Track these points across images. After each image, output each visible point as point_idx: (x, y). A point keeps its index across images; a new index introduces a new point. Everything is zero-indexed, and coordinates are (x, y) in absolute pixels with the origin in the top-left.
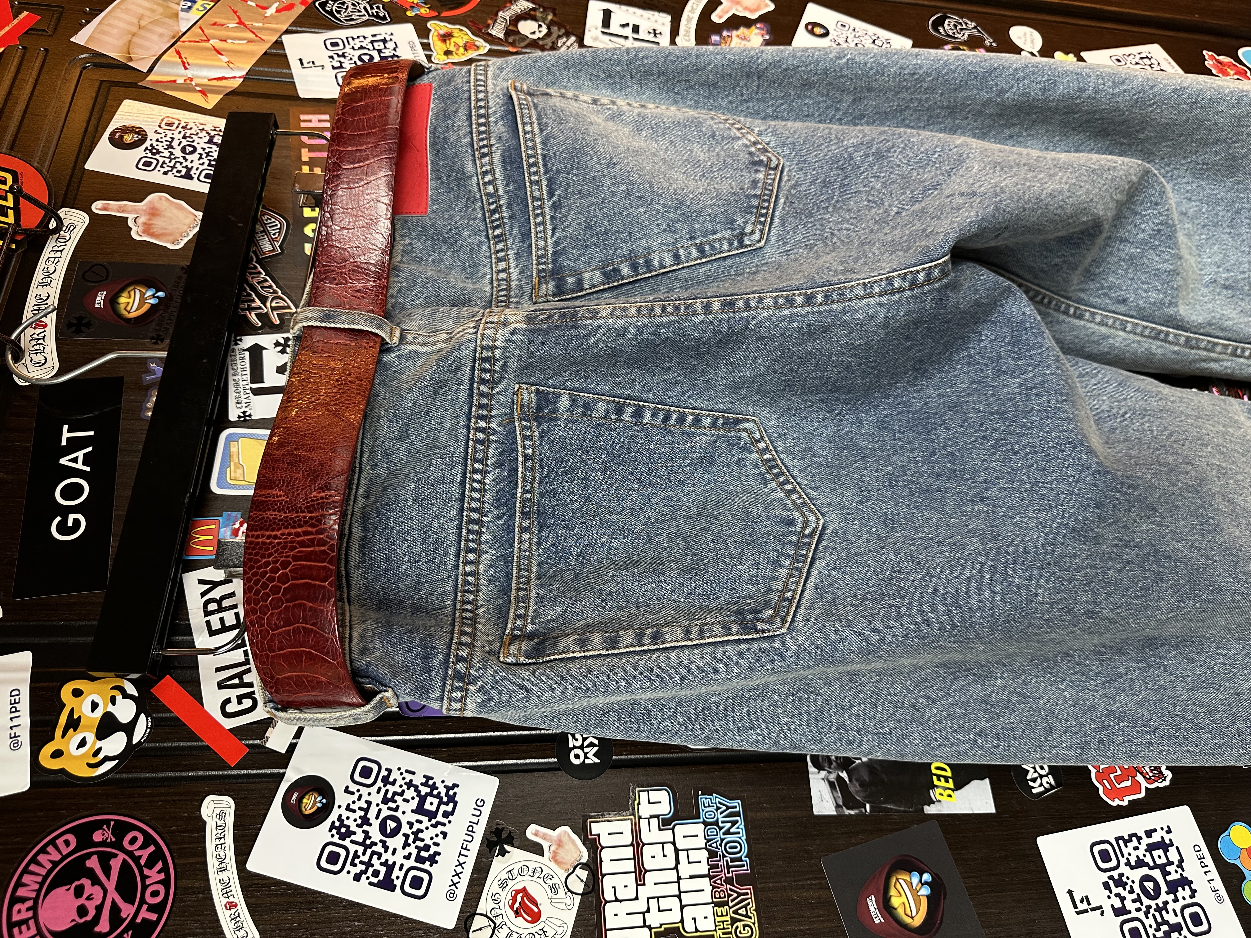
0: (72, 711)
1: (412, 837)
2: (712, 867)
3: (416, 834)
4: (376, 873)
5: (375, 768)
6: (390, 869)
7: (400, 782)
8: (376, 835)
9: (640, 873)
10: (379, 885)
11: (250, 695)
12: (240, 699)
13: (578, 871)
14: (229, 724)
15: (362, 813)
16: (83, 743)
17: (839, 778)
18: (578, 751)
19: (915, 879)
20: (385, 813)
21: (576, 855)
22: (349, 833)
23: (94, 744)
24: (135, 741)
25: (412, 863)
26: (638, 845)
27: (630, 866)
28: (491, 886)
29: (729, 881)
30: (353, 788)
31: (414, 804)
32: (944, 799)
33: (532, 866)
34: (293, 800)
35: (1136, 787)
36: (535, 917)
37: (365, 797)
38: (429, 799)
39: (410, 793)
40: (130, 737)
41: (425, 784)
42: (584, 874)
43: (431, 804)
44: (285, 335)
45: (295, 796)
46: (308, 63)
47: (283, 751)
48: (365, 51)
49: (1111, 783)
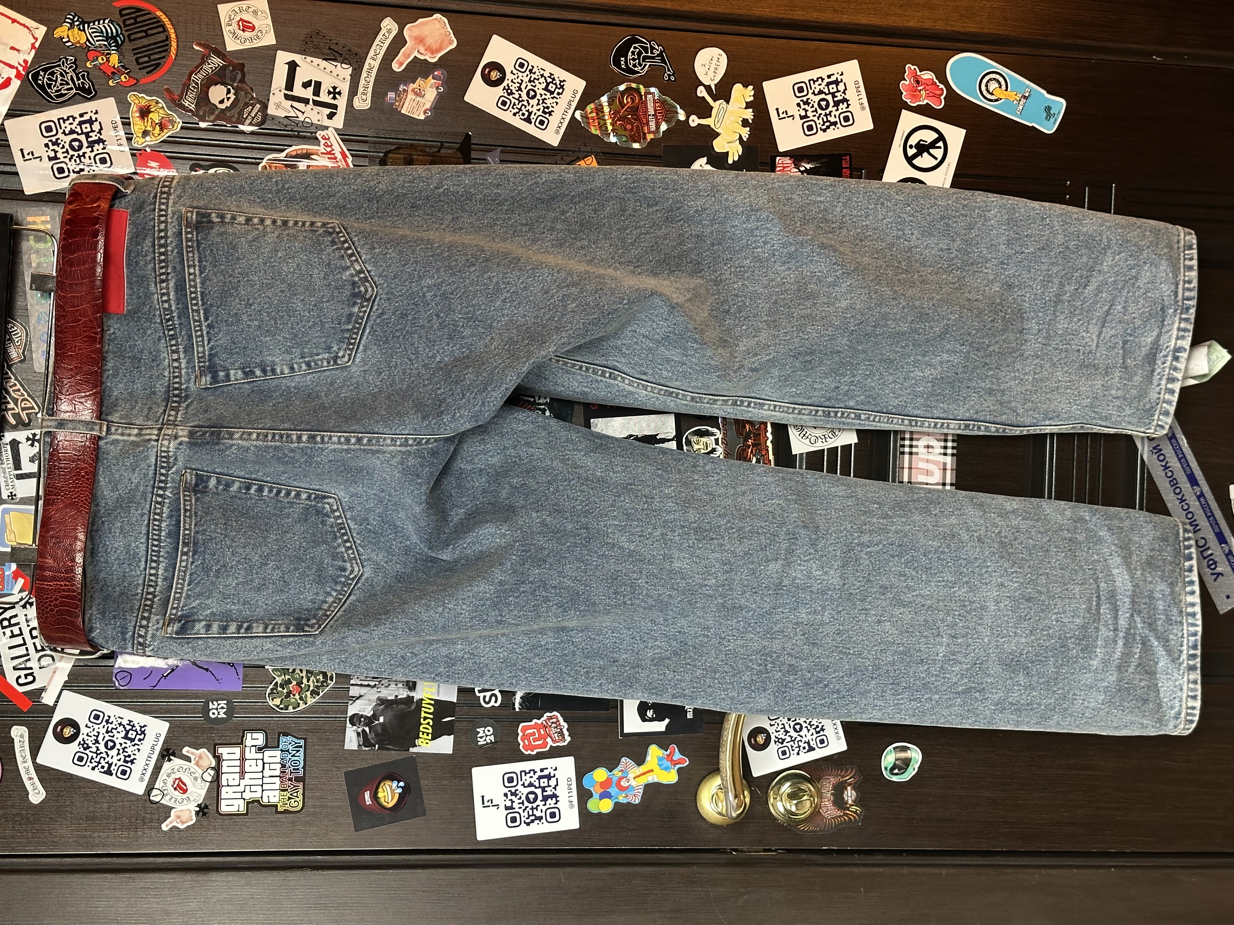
1: (121, 751)
2: (282, 772)
3: (123, 749)
4: (103, 767)
5: (102, 715)
6: (110, 765)
7: (115, 722)
8: (102, 749)
9: (242, 773)
10: (105, 772)
11: (31, 674)
12: (26, 676)
13: (209, 771)
14: (21, 689)
15: (95, 738)
17: (364, 731)
18: (214, 711)
19: (395, 784)
20: (107, 738)
21: (209, 763)
22: (88, 747)
25: (121, 763)
26: (243, 759)
27: (237, 769)
28: (163, 775)
29: (290, 779)
30: (90, 725)
31: (123, 734)
32: (424, 744)
33: (184, 767)
34: (58, 730)
35: (545, 744)
36: (185, 791)
37: (96, 730)
38: (131, 732)
39: (121, 729)
41: (129, 725)
42: (212, 772)
43: (132, 735)
44: (33, 431)
45: (59, 728)
46: (28, 154)
47: (51, 704)
48: (75, 136)
49: (529, 741)
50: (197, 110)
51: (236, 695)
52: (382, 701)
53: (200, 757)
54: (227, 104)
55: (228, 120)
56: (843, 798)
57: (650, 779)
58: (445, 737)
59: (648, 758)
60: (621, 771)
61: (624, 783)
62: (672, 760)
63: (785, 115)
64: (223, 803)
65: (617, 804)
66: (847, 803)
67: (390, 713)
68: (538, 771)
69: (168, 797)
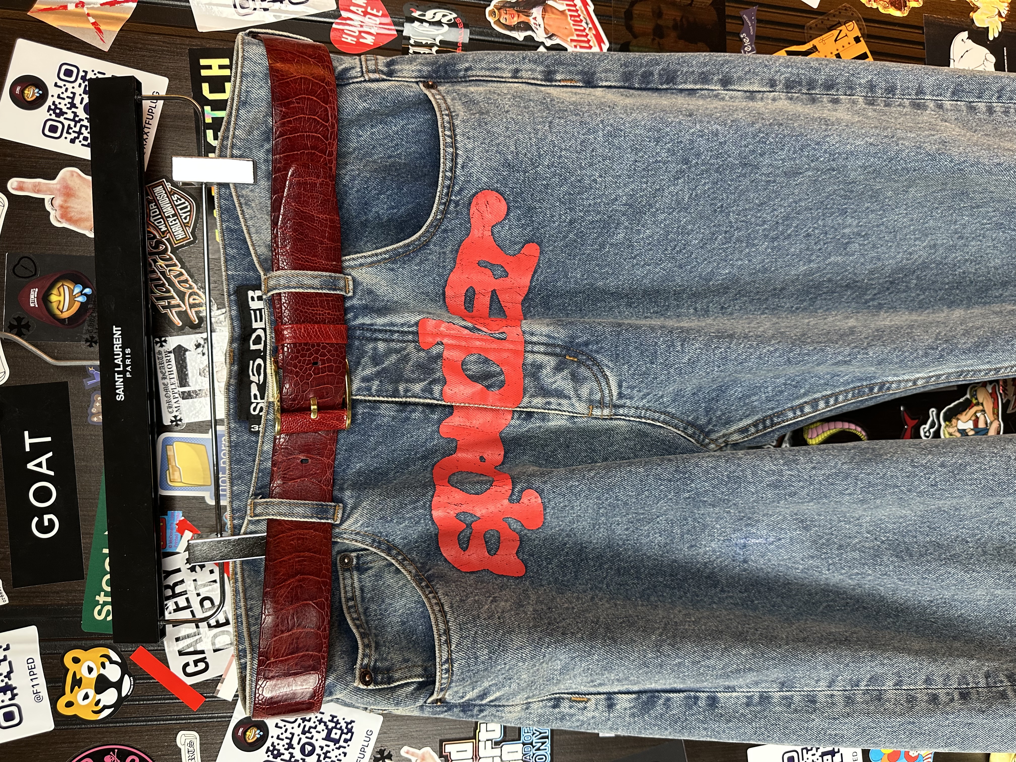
0: (75, 674)
1: (323, 756)
3: (325, 754)
7: (314, 719)
8: (298, 755)
11: (203, 660)
12: (196, 663)
14: (190, 681)
15: (288, 741)
16: (86, 697)
20: (304, 740)
22: (280, 754)
23: (94, 697)
24: (124, 694)
26: (476, 758)
30: (281, 724)
31: (323, 735)
34: (240, 734)
37: (290, 730)
38: (334, 731)
39: (321, 727)
40: (120, 692)
41: (331, 721)
43: (335, 734)
45: (241, 730)
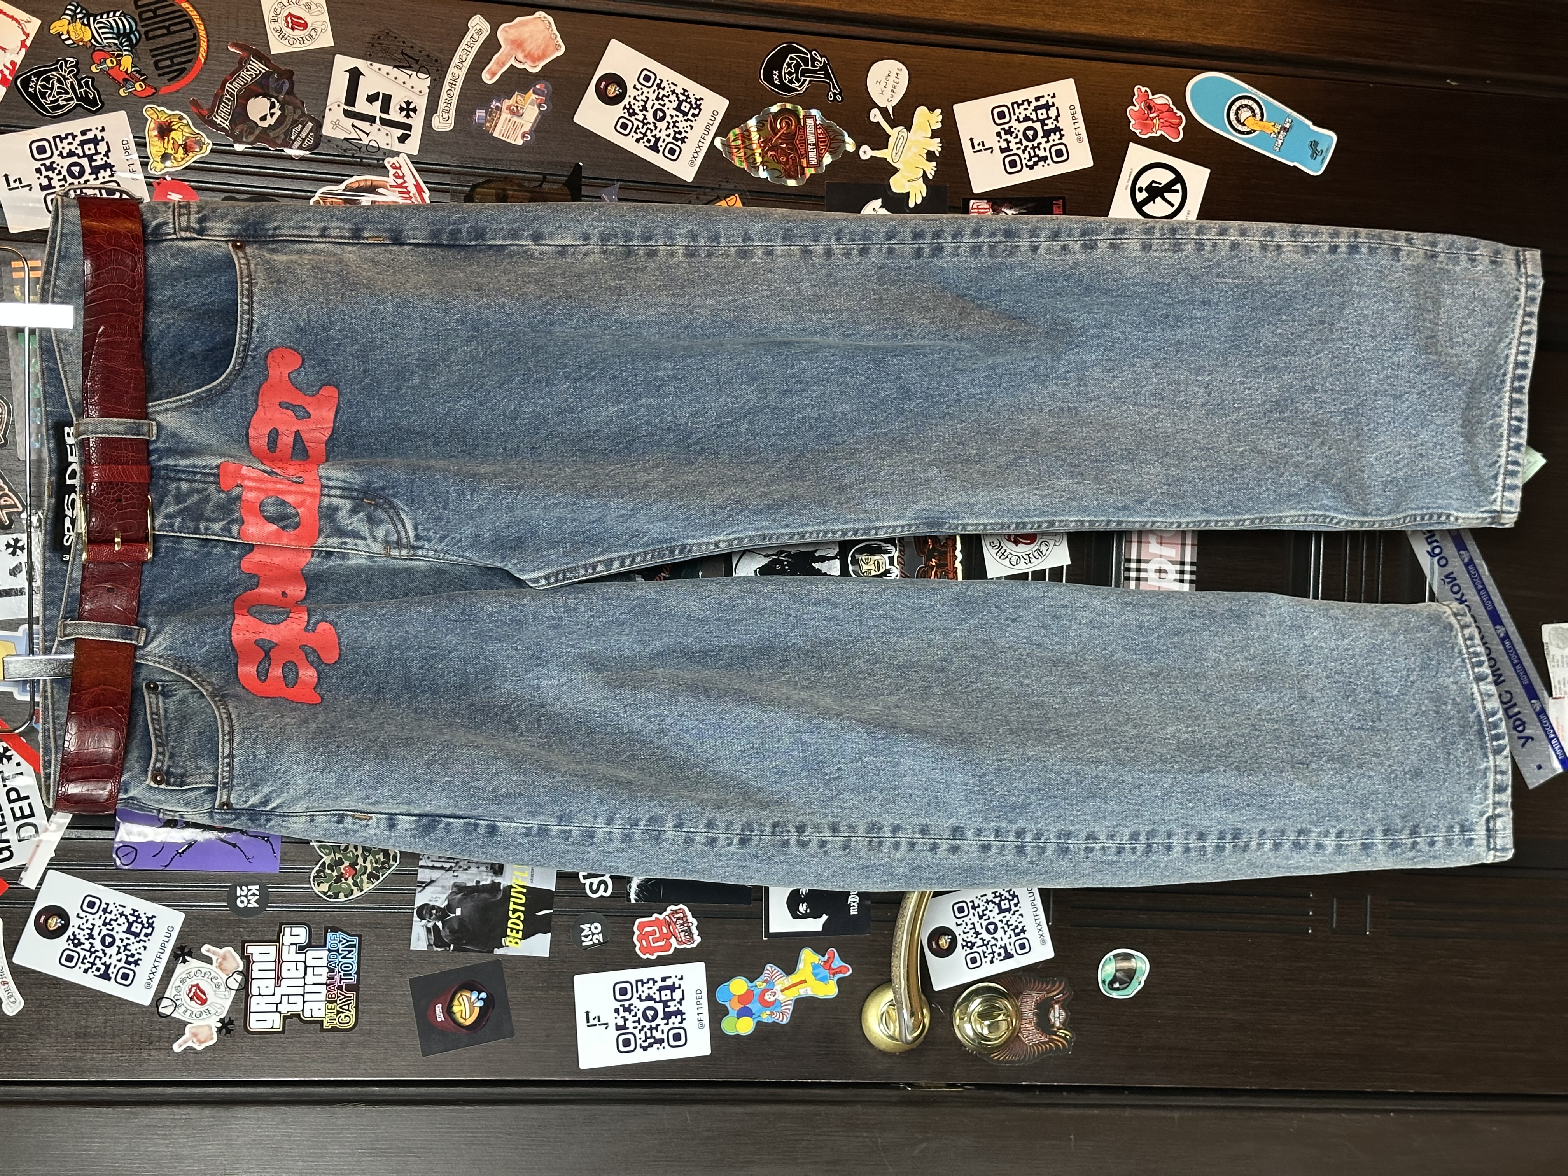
1: (122, 950)
2: (329, 979)
3: (125, 946)
4: (98, 969)
5: (98, 902)
6: (108, 967)
7: (115, 912)
8: (98, 945)
9: (278, 979)
10: (101, 976)
11: (8, 848)
13: (236, 976)
15: (89, 931)
17: (435, 926)
18: (243, 898)
19: (474, 995)
20: (104, 932)
21: (235, 965)
22: (80, 944)
25: (122, 964)
26: (279, 961)
27: (272, 974)
28: (175, 981)
29: (340, 988)
30: (82, 914)
31: (124, 927)
32: (513, 945)
33: (204, 971)
34: (41, 921)
35: (668, 946)
36: (204, 1002)
37: (91, 921)
38: (135, 925)
39: (122, 920)
41: (132, 915)
42: (239, 978)
43: (137, 928)
45: (43, 918)
46: (15, 181)
47: (33, 887)
48: (75, 159)
49: (648, 942)
50: (232, 129)
51: (271, 878)
52: (459, 888)
53: (224, 958)
54: (271, 121)
55: (272, 142)
56: (1049, 1020)
57: (802, 992)
58: (539, 936)
59: (801, 966)
60: (765, 981)
61: (768, 997)
62: (830, 969)
63: (981, 147)
64: (253, 1018)
65: (759, 1024)
66: (1054, 1025)
67: (470, 904)
68: (659, 980)
69: (182, 1009)
